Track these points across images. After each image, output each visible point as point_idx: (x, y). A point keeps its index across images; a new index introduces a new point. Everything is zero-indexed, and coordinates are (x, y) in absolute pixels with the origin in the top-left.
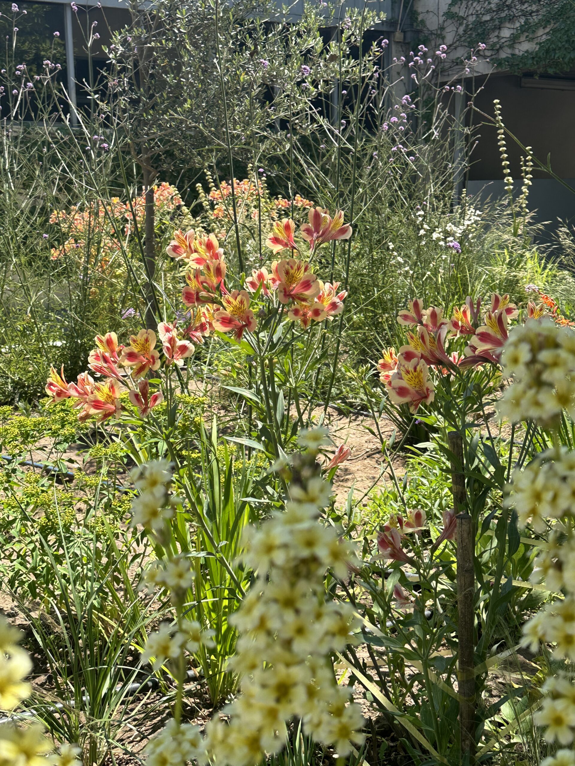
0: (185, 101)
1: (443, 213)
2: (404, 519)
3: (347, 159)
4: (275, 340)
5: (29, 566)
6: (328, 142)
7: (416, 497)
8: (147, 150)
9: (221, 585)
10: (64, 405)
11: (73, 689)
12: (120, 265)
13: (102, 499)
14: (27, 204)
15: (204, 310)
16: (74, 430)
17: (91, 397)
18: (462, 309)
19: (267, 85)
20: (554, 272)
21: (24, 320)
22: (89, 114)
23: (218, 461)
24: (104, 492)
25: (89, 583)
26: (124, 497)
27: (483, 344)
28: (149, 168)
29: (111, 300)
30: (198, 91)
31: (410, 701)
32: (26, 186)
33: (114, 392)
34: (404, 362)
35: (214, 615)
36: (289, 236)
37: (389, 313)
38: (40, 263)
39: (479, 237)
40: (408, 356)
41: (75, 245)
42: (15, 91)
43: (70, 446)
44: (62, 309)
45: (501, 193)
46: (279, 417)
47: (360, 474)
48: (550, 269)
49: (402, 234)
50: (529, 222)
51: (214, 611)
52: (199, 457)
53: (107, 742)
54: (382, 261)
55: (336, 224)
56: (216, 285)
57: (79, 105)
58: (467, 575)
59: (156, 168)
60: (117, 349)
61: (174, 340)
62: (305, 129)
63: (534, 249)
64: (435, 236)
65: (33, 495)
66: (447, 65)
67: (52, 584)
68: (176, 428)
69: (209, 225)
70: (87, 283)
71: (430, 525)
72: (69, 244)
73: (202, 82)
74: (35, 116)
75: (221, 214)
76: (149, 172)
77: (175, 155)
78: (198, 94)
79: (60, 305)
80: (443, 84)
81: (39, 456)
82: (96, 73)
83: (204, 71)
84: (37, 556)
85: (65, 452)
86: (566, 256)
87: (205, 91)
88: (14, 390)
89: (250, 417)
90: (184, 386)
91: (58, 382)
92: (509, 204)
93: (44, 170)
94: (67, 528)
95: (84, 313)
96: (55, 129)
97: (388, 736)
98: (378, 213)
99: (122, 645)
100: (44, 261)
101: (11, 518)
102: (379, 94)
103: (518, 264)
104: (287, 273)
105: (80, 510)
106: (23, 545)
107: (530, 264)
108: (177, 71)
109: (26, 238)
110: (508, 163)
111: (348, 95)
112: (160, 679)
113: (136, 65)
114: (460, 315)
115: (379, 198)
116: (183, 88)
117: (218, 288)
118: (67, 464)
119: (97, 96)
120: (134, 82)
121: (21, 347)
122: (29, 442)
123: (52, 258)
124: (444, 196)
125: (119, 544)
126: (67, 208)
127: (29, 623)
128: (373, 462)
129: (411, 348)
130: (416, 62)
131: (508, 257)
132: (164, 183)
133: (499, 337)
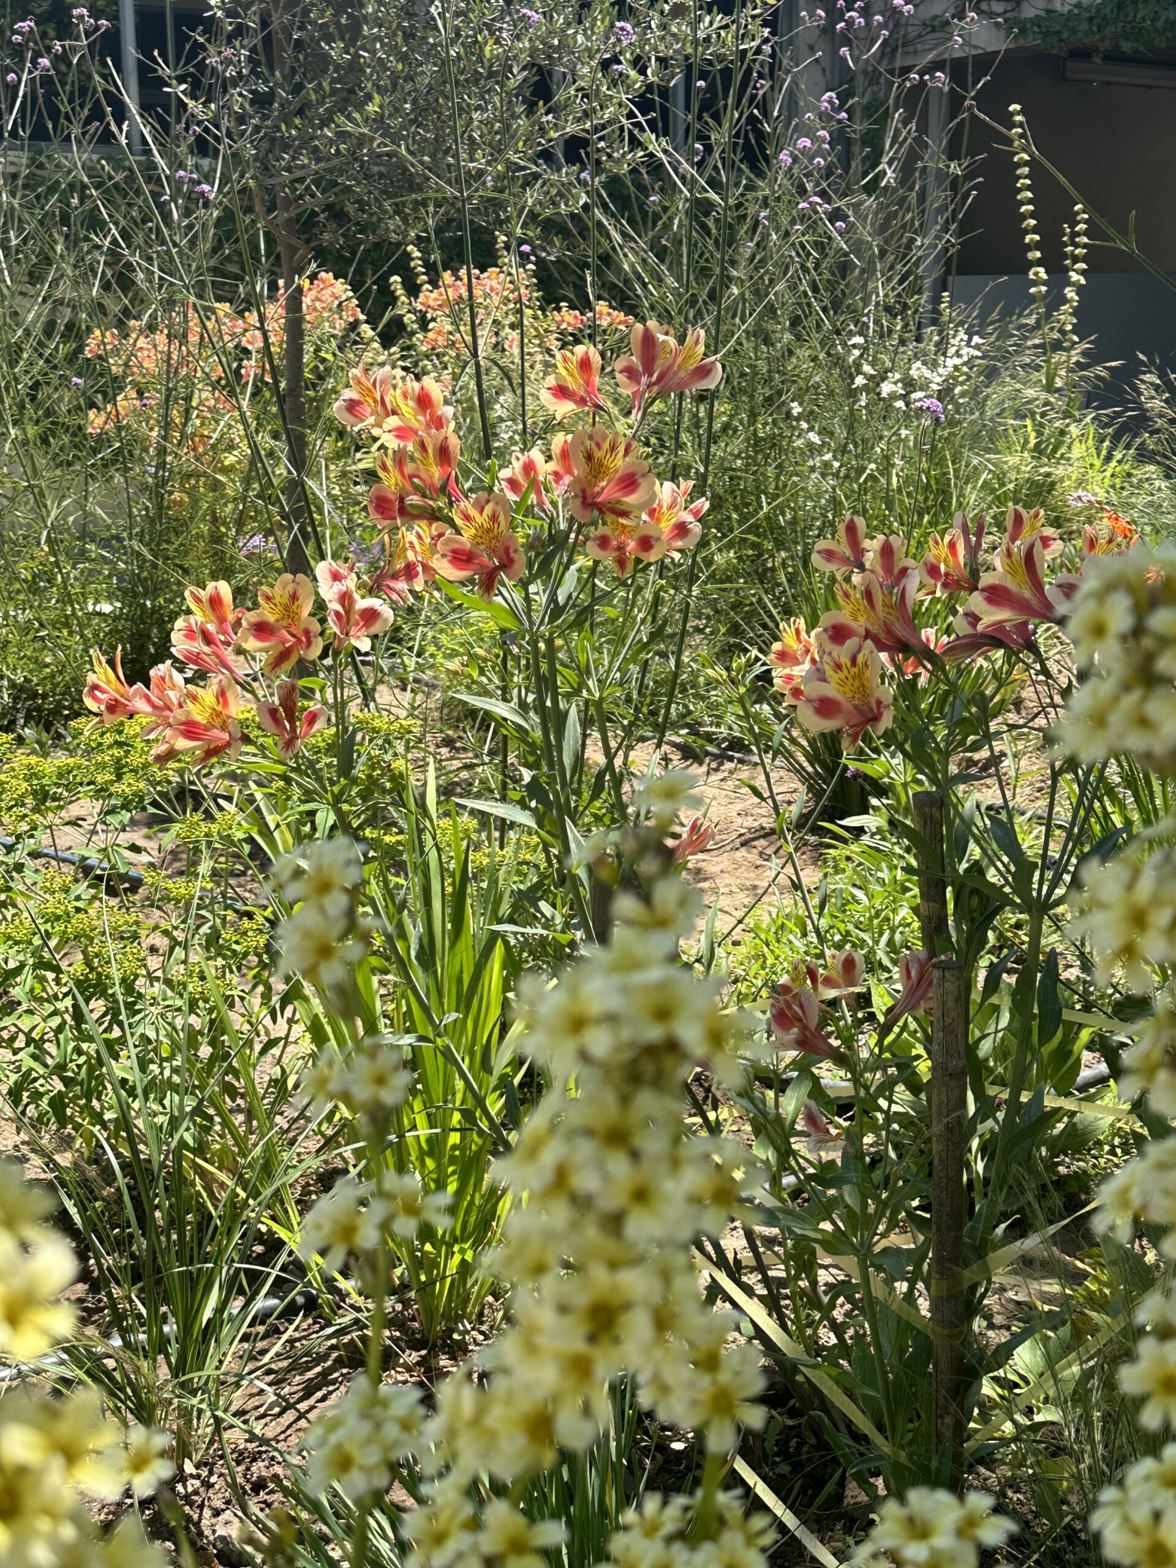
0: (369, 98)
1: (902, 342)
2: (821, 971)
3: (704, 226)
4: (561, 599)
5: (49, 1061)
6: (668, 189)
7: (842, 926)
8: (288, 203)
9: (445, 1102)
10: (120, 732)
11: (144, 1311)
12: (231, 447)
13: (198, 927)
14: (38, 316)
15: (411, 537)
16: (142, 785)
17: (179, 714)
18: (947, 538)
19: (540, 67)
20: (1126, 467)
21: (33, 558)
22: (166, 127)
23: (439, 850)
24: (203, 912)
25: (176, 1098)
26: (246, 923)
27: (993, 609)
28: (293, 241)
29: (215, 519)
30: (394, 77)
31: (828, 1338)
32: (35, 277)
33: (226, 704)
34: (829, 646)
35: (430, 1163)
36: (588, 383)
37: (787, 550)
38: (66, 439)
39: (974, 393)
40: (839, 634)
41: (137, 403)
42: (11, 77)
43: (132, 819)
44: (114, 537)
45: (1022, 300)
46: (568, 760)
47: (727, 879)
48: (1119, 462)
49: (817, 386)
50: (1077, 363)
51: (430, 1154)
52: (399, 843)
53: (215, 1417)
54: (773, 441)
55: (688, 357)
56: (438, 484)
57: (145, 107)
58: (952, 1083)
59: (307, 241)
60: (231, 617)
61: (351, 598)
62: (618, 162)
63: (1088, 419)
64: (886, 388)
65: (58, 918)
66: (913, 31)
67: (99, 1099)
68: (354, 781)
69: (416, 365)
70: (164, 482)
71: (872, 982)
72: (127, 400)
73: (403, 58)
74: (55, 129)
75: (441, 341)
76: (293, 250)
77: (347, 215)
78: (395, 85)
79: (109, 528)
80: (906, 71)
81: (70, 839)
82: (181, 39)
83: (409, 36)
84: (67, 1041)
85: (124, 830)
86: (1152, 433)
87: (410, 78)
88: (14, 702)
89: (505, 760)
90: (368, 695)
91: (109, 682)
92: (1038, 326)
93: (72, 242)
94: (128, 985)
95: (158, 545)
96: (95, 157)
97: (783, 1406)
98: (767, 342)
99: (244, 1223)
100: (74, 435)
101: (12, 964)
102: (772, 87)
103: (1055, 451)
104: (589, 457)
105: (153, 950)
106: (37, 1019)
107: (1078, 451)
108: (352, 34)
109: (36, 386)
110: (1037, 237)
111: (708, 89)
112: (319, 1291)
113: (265, 24)
114: (944, 550)
115: (771, 310)
116: (363, 71)
117: (443, 489)
118: (128, 854)
119: (183, 87)
120: (262, 58)
121: (29, 614)
122: (48, 809)
123: (90, 430)
124: (905, 307)
125: (236, 1020)
126: (121, 324)
127: (51, 1176)
128: (753, 857)
129: (843, 615)
130: (850, 22)
131: (1033, 435)
132: (323, 275)
133: (1027, 594)
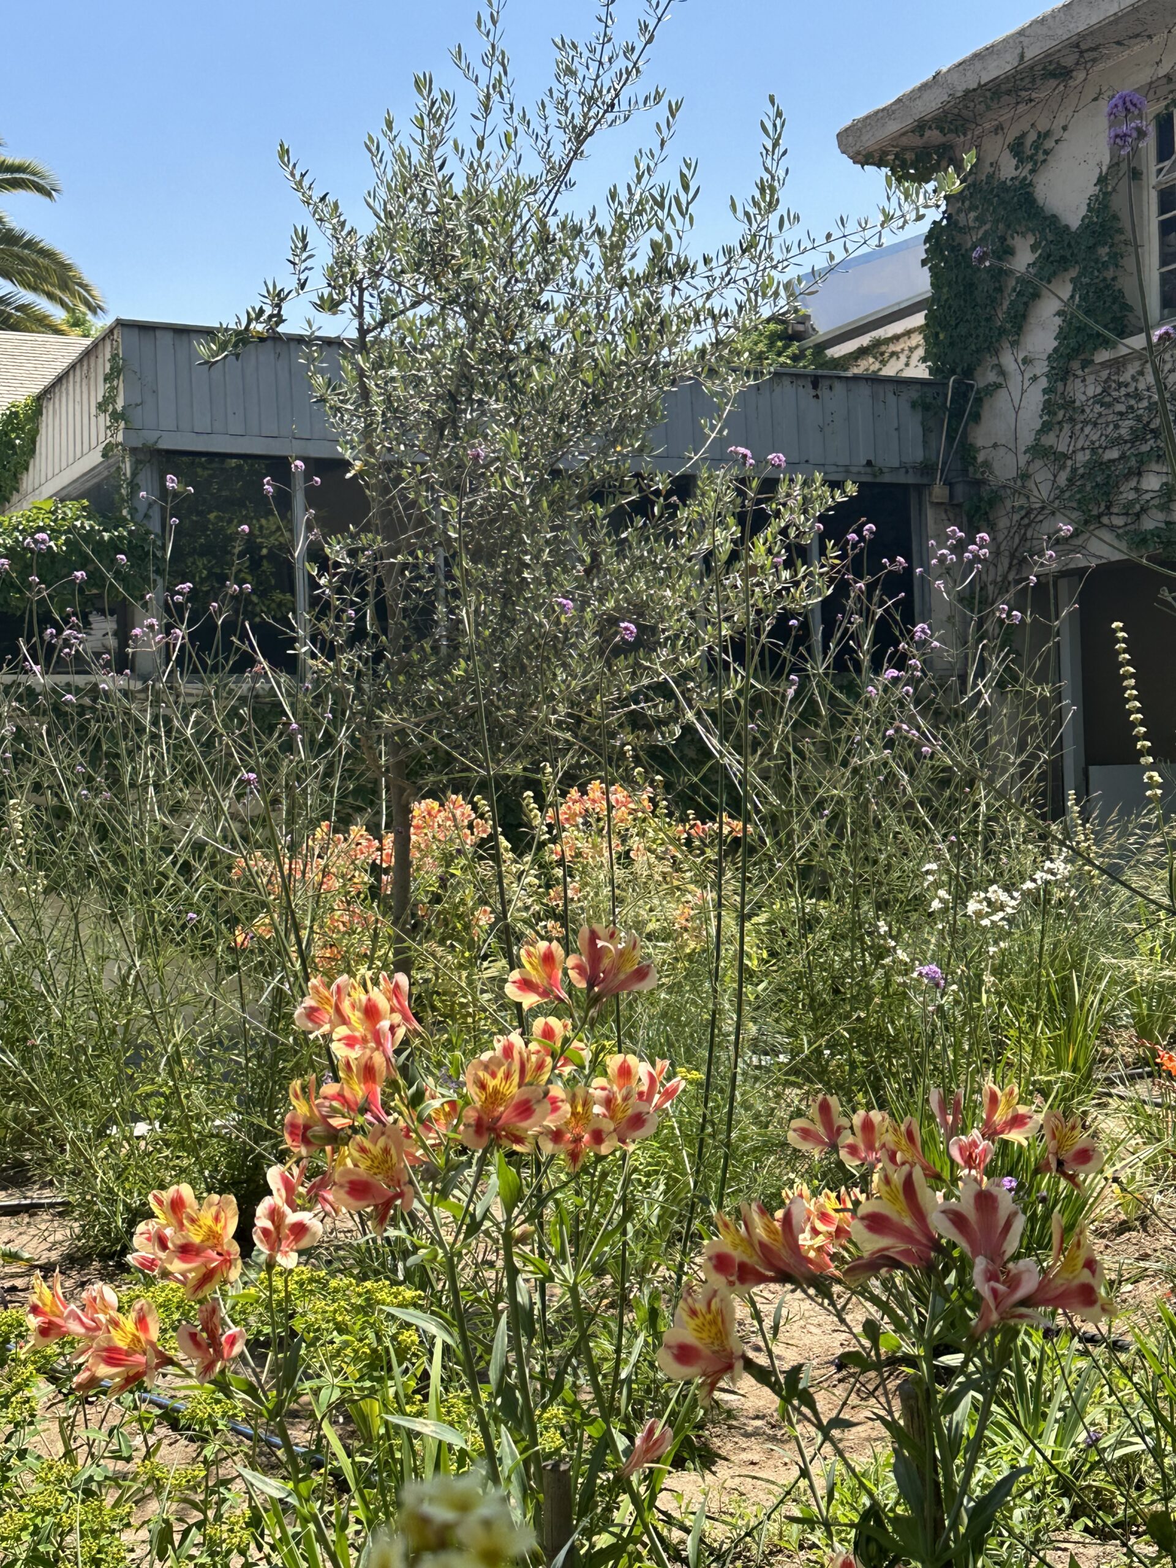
4: (479, 1214)
17: (101, 1340)
27: (875, 1237)
28: (401, 782)
33: (146, 1329)
36: (550, 976)
40: (721, 1264)
45: (1138, 802)
46: (494, 1375)
55: (627, 960)
61: (280, 1213)
75: (569, 851)
76: (401, 790)
91: (45, 1304)
104: (483, 1087)
110: (1148, 744)
130: (942, 560)
133: (908, 1222)
